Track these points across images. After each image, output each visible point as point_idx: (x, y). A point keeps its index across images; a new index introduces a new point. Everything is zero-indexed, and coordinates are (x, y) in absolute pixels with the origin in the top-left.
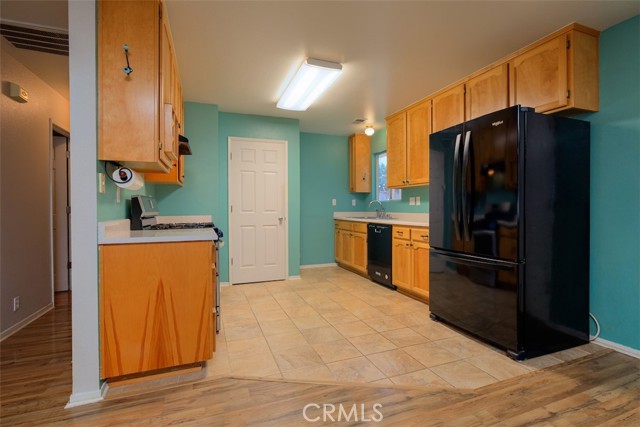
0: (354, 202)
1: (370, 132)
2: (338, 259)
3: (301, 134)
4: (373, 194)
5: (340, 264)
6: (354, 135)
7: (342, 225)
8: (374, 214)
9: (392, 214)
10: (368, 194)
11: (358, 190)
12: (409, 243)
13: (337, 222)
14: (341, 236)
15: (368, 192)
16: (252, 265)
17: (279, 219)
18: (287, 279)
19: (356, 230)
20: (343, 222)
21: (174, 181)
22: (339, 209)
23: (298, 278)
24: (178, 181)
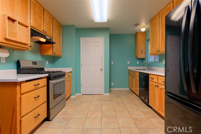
0: (138, 62)
1: (143, 30)
2: (129, 87)
3: (110, 35)
4: (146, 59)
5: (130, 89)
6: (137, 33)
7: (131, 73)
8: (146, 68)
9: (154, 68)
10: (144, 58)
11: (139, 57)
12: (157, 84)
13: (129, 71)
14: (130, 77)
15: (144, 57)
16: (90, 88)
17: (101, 69)
18: (104, 94)
19: (135, 75)
20: (131, 71)
21: (50, 54)
22: (130, 65)
23: (108, 94)
24: (52, 54)
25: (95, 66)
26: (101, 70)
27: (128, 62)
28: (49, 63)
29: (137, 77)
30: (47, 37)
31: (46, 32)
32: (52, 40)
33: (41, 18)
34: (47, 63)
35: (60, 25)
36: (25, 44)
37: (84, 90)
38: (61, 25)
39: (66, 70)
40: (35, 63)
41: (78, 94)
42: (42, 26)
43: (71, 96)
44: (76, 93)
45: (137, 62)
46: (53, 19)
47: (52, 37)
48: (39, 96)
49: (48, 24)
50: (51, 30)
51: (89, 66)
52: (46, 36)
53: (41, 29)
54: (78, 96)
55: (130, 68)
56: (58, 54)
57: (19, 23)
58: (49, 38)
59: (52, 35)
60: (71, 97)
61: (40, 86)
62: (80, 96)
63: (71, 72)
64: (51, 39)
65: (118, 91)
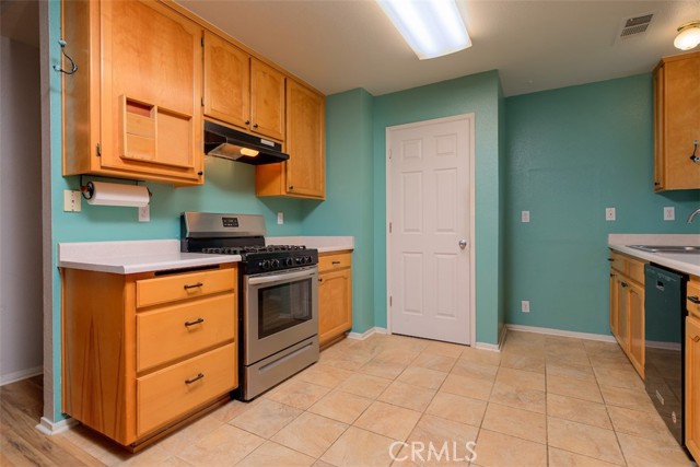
0: (669, 213)
5: (618, 343)
6: (661, 65)
11: (672, 185)
14: (617, 285)
16: (418, 312)
17: (460, 243)
18: (473, 345)
19: (632, 276)
20: (618, 256)
21: (278, 194)
23: (494, 348)
24: (283, 193)
25: (439, 230)
26: (463, 246)
27: (610, 214)
28: (285, 219)
29: (637, 286)
30: (263, 141)
31: (256, 126)
32: (283, 151)
33: (239, 85)
34: (280, 221)
35: (313, 96)
36: (185, 169)
37: (397, 318)
38: (322, 96)
39: (322, 244)
40: (230, 221)
41: (378, 330)
42: (245, 108)
43: (349, 331)
44: (373, 325)
45: (667, 209)
46: (286, 80)
47: (283, 138)
48: (200, 321)
49: (265, 102)
50: (277, 117)
51: (418, 231)
52: (260, 139)
53: (241, 120)
54: (375, 336)
55: (620, 241)
56: (305, 190)
57: (161, 111)
58: (272, 145)
59: (282, 131)
60: (351, 336)
61: (205, 290)
62: (381, 336)
63: (351, 251)
64: (278, 146)
65: (549, 340)
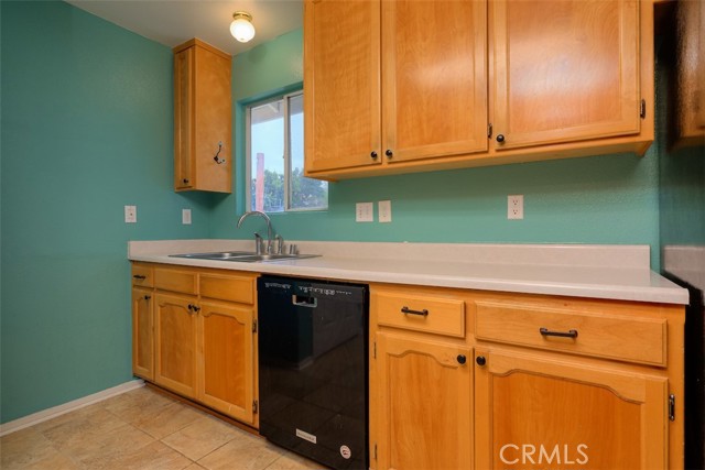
0: (187, 216)
2: (143, 371)
4: (237, 197)
6: (191, 44)
7: (160, 278)
13: (140, 270)
14: (157, 310)
15: (223, 190)
19: (213, 293)
22: (144, 232)
29: (232, 307)
45: (184, 211)
55: (142, 250)
